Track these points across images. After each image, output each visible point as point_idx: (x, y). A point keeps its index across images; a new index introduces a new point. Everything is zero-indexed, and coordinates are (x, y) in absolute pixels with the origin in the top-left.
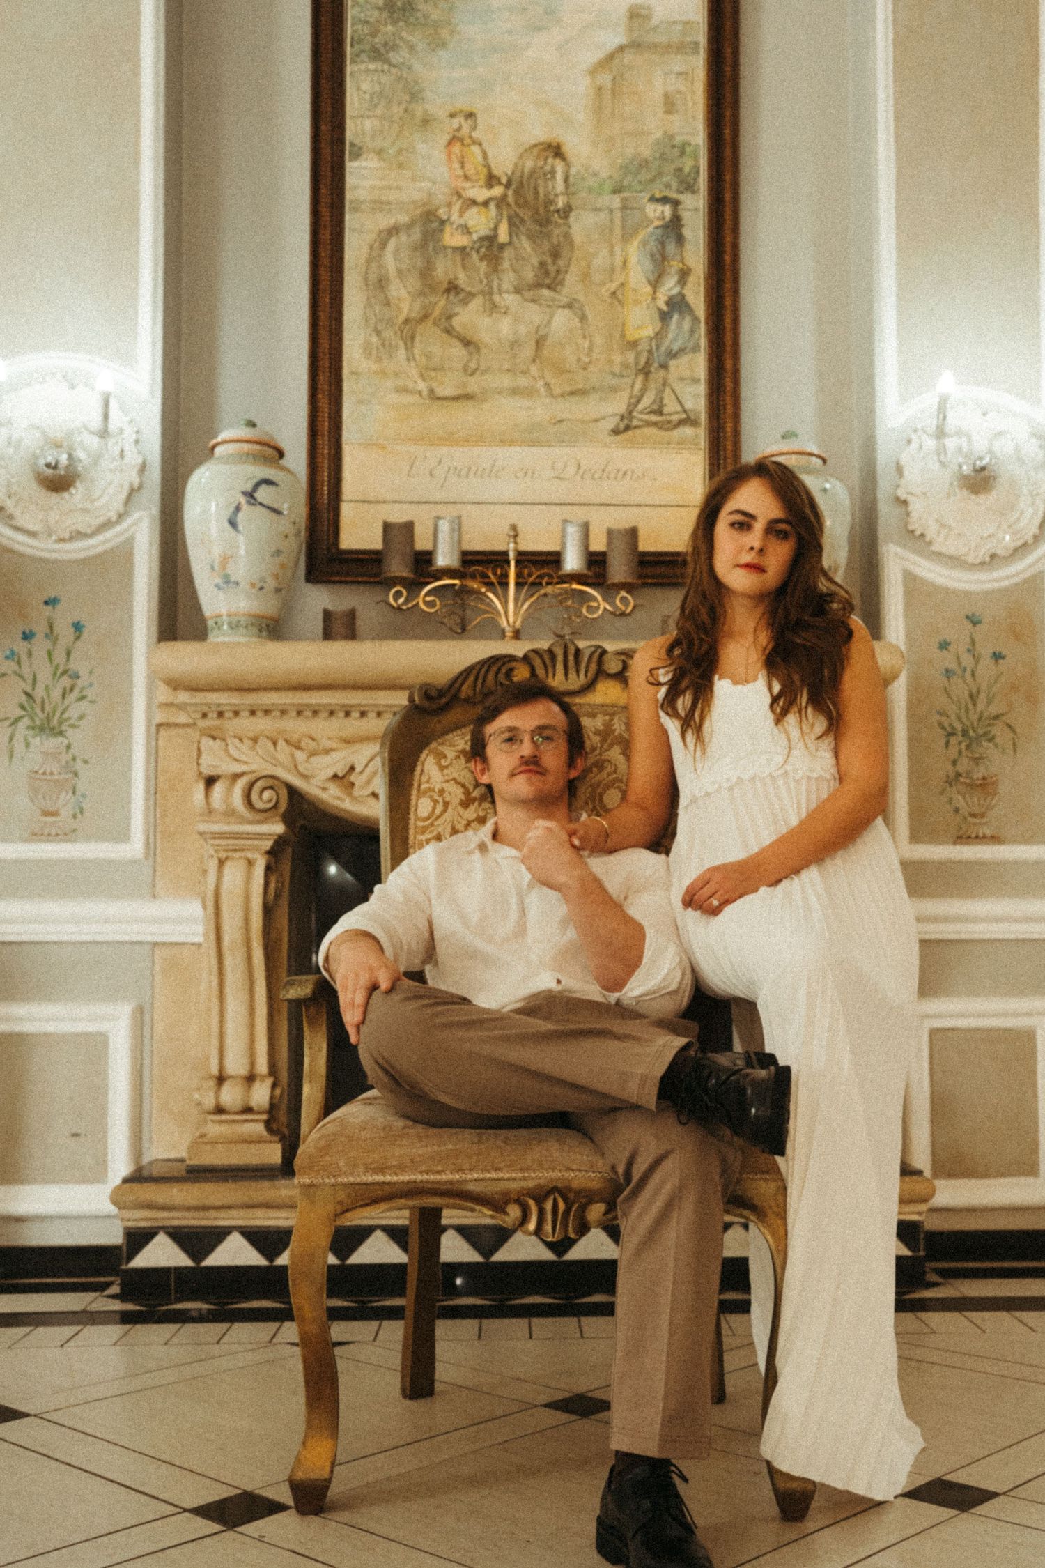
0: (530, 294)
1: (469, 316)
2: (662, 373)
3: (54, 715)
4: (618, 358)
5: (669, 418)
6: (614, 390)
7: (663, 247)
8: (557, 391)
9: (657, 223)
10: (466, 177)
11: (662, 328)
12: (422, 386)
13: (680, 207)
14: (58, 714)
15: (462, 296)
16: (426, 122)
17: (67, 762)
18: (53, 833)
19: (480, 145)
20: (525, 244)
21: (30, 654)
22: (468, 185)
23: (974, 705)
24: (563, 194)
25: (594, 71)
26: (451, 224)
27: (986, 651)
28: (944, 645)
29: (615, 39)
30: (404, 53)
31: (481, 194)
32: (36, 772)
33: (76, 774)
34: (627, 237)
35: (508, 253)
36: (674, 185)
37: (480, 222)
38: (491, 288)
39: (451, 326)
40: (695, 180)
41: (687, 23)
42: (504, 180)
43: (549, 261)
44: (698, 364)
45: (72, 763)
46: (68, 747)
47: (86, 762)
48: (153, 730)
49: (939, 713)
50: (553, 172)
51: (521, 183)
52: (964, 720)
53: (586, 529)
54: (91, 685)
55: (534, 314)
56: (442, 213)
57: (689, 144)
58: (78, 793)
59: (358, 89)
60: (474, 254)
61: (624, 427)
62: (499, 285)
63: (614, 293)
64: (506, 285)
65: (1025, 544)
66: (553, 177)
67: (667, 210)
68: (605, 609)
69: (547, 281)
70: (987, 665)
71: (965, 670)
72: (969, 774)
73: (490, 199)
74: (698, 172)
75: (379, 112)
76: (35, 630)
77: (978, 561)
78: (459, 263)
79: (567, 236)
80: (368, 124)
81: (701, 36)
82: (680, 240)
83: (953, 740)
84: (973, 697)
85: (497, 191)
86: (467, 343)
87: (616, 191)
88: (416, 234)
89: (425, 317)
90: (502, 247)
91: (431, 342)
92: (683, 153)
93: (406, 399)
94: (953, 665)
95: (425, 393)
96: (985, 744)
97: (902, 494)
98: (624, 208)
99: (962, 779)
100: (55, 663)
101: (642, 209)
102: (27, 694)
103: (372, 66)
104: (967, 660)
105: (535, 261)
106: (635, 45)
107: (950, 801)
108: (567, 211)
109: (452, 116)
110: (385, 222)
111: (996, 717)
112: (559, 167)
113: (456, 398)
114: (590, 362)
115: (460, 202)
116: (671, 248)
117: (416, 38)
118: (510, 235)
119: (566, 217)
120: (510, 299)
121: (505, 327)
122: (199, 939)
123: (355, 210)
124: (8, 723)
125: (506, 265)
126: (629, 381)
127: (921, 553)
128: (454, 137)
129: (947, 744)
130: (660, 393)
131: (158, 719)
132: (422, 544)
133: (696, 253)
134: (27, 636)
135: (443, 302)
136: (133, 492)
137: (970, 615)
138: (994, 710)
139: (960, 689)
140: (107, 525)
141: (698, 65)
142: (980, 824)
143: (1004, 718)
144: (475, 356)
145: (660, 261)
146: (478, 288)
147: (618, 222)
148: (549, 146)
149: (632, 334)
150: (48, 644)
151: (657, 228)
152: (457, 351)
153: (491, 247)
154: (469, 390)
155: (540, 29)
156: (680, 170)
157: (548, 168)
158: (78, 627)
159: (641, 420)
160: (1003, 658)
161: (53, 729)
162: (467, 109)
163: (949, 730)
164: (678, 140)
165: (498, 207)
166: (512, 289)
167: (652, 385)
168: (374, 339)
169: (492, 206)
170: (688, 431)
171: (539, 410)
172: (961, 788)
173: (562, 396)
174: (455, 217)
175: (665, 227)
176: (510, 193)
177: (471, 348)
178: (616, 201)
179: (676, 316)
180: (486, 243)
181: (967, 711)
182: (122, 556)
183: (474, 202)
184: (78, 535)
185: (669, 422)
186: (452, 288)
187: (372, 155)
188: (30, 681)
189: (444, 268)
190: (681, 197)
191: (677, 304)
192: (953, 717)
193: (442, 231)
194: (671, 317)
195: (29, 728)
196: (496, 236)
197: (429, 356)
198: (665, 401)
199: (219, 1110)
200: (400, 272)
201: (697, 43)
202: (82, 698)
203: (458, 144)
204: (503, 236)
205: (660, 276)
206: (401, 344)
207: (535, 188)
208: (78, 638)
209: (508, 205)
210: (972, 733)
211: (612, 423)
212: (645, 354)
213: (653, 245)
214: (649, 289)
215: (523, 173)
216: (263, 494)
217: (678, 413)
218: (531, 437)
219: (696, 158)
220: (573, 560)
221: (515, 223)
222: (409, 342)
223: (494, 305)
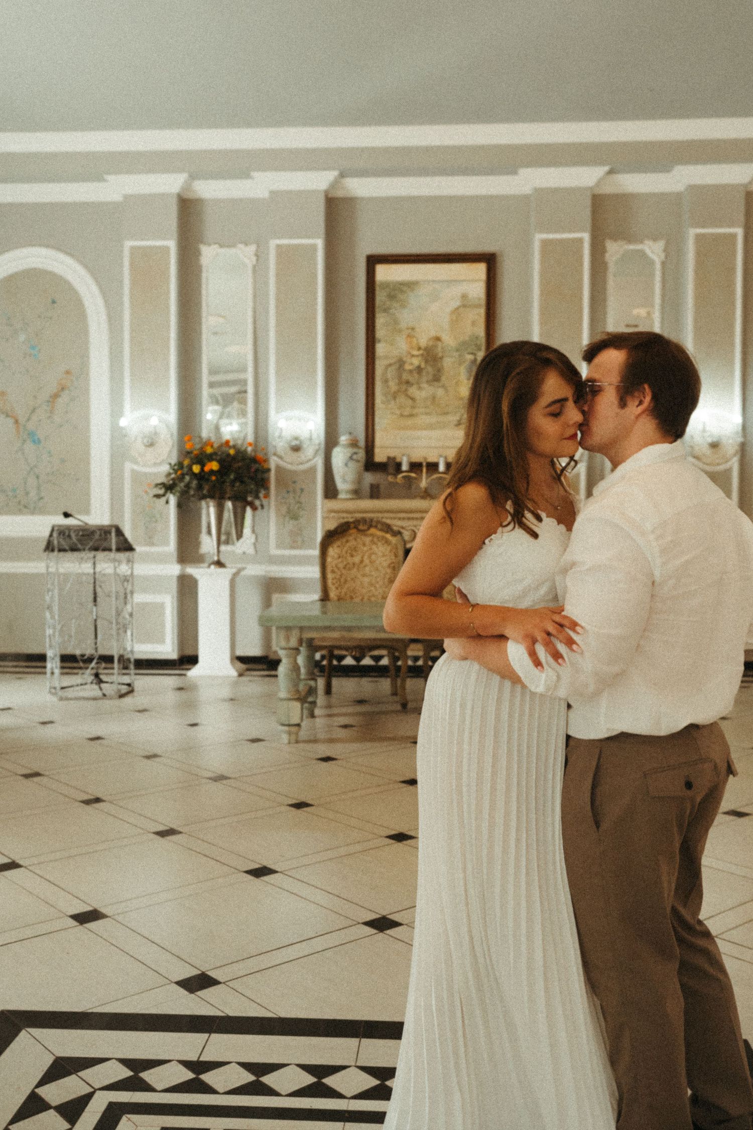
0: (431, 384)
1: (413, 391)
6: (456, 413)
7: (471, 367)
8: (439, 413)
9: (469, 361)
10: (412, 348)
12: (398, 412)
13: (477, 355)
14: (297, 514)
15: (411, 384)
16: (400, 331)
17: (299, 528)
18: (296, 547)
19: (416, 338)
20: (430, 368)
21: (289, 496)
22: (412, 350)
24: (440, 352)
25: (451, 314)
26: (407, 363)
29: (458, 303)
30: (393, 310)
31: (415, 353)
32: (291, 530)
33: (302, 531)
34: (460, 364)
35: (424, 371)
36: (475, 348)
37: (416, 362)
38: (419, 382)
39: (407, 394)
40: (481, 347)
41: (479, 298)
42: (423, 348)
43: (437, 373)
45: (301, 528)
46: (300, 523)
47: (305, 528)
48: (323, 519)
50: (438, 345)
51: (428, 349)
53: (446, 458)
54: (306, 506)
55: (432, 390)
56: (404, 359)
57: (479, 336)
58: (303, 536)
59: (380, 321)
60: (414, 372)
61: (459, 424)
62: (422, 381)
63: (456, 383)
66: (438, 347)
67: (472, 357)
69: (436, 379)
73: (419, 354)
74: (482, 345)
75: (386, 328)
76: (290, 491)
78: (409, 375)
79: (442, 365)
80: (382, 332)
81: (483, 301)
85: (421, 352)
86: (412, 399)
87: (457, 351)
88: (397, 365)
89: (400, 391)
90: (423, 369)
91: (402, 399)
92: (477, 339)
93: (394, 416)
95: (400, 414)
98: (460, 356)
100: (296, 500)
101: (465, 357)
102: (288, 508)
103: (383, 315)
105: (432, 373)
106: (464, 306)
108: (441, 358)
109: (408, 329)
110: (387, 362)
112: (440, 344)
113: (409, 416)
115: (410, 356)
116: (474, 368)
117: (397, 306)
118: (425, 366)
119: (442, 360)
120: (425, 385)
121: (424, 394)
123: (379, 359)
124: (283, 516)
125: (424, 375)
126: (460, 410)
128: (408, 336)
131: (325, 515)
132: (398, 460)
135: (405, 387)
136: (317, 451)
141: (482, 311)
144: (415, 403)
145: (470, 372)
146: (415, 382)
147: (457, 360)
148: (437, 338)
149: (461, 395)
150: (294, 494)
152: (410, 402)
153: (419, 369)
154: (413, 413)
155: (434, 301)
156: (477, 344)
157: (436, 344)
161: (296, 518)
162: (412, 327)
164: (476, 334)
166: (425, 382)
168: (384, 398)
169: (420, 357)
171: (433, 419)
173: (441, 414)
174: (408, 360)
175: (472, 362)
176: (425, 352)
177: (413, 401)
182: (313, 470)
183: (414, 356)
184: (301, 463)
186: (408, 382)
187: (384, 342)
188: (289, 505)
189: (405, 376)
190: (476, 352)
193: (405, 365)
195: (289, 518)
196: (420, 366)
197: (401, 403)
200: (392, 378)
201: (482, 304)
202: (303, 509)
203: (410, 338)
204: (423, 366)
205: (470, 377)
206: (393, 400)
207: (433, 350)
208: (302, 493)
209: (425, 356)
211: (455, 423)
213: (468, 367)
214: (467, 381)
215: (429, 346)
216: (355, 457)
218: (431, 427)
219: (481, 340)
220: (442, 468)
221: (426, 362)
222: (395, 398)
223: (420, 387)
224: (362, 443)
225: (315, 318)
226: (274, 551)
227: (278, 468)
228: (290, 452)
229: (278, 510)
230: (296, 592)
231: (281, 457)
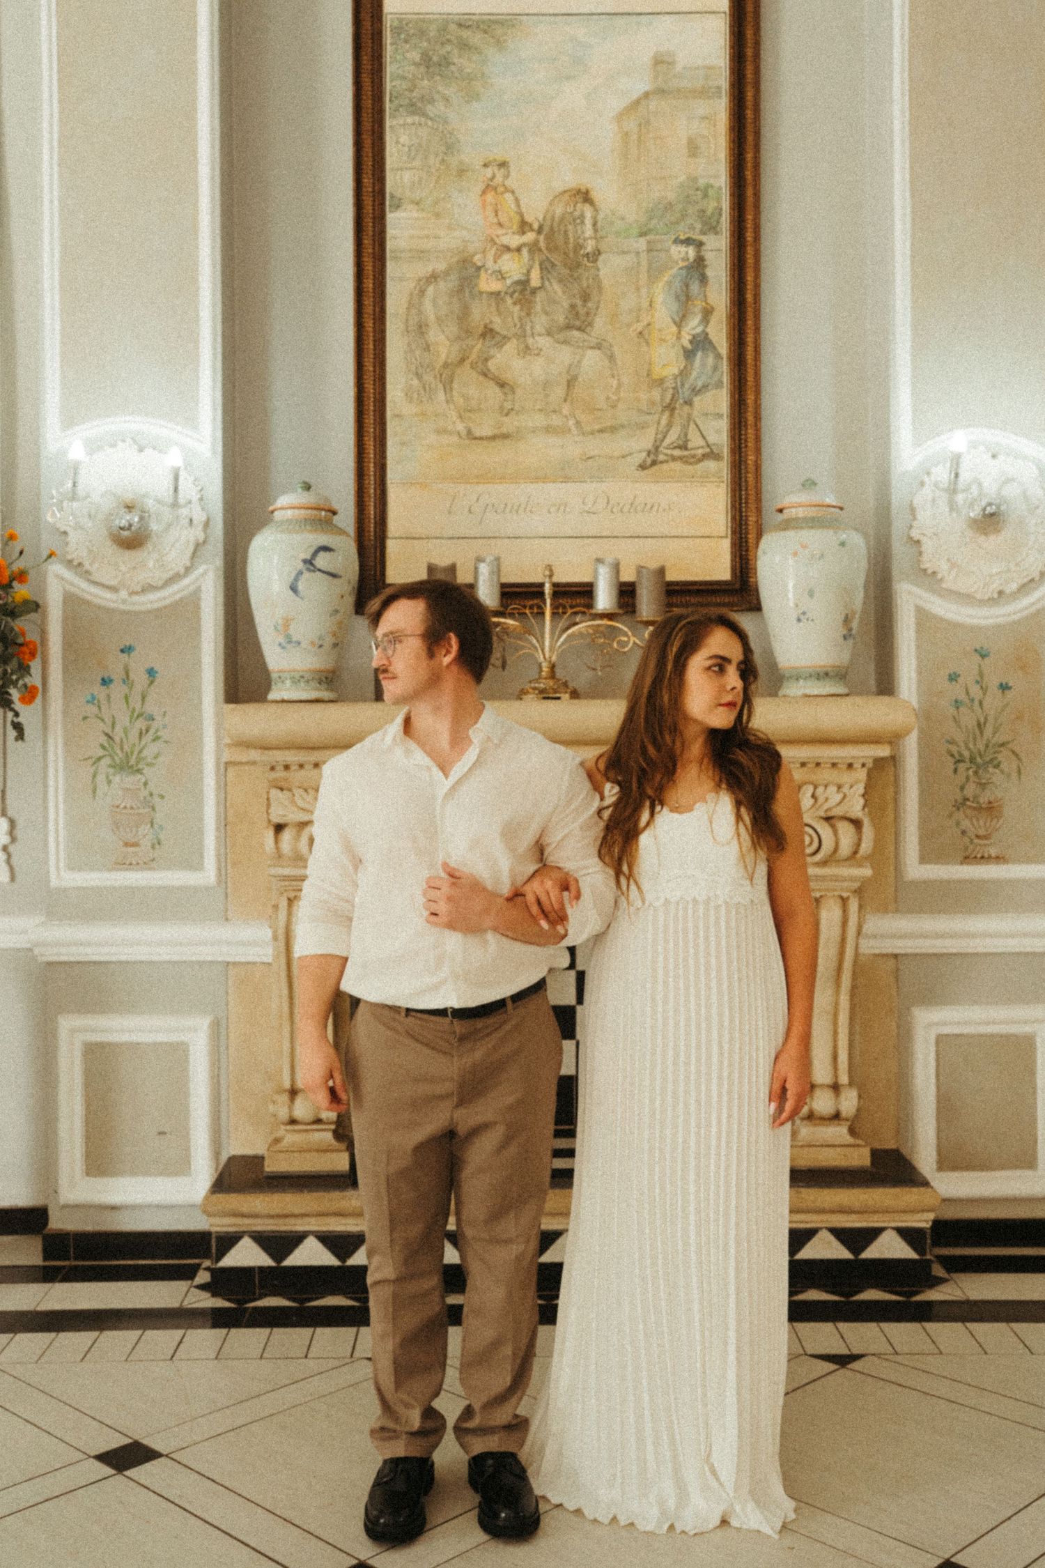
0: (561, 336)
1: (506, 359)
2: (686, 408)
3: (132, 753)
4: (643, 396)
5: (693, 452)
6: (642, 427)
7: (687, 286)
8: (589, 429)
9: (681, 264)
10: (500, 225)
11: (685, 367)
12: (460, 427)
13: (704, 248)
14: (136, 753)
15: (498, 339)
16: (461, 172)
17: (145, 798)
18: (134, 862)
19: (513, 192)
20: (557, 288)
21: (109, 696)
22: (500, 232)
23: (982, 733)
24: (591, 238)
25: (620, 117)
26: (486, 271)
27: (993, 681)
28: (953, 678)
29: (640, 85)
30: (440, 105)
31: (515, 241)
32: (118, 807)
33: (153, 809)
35: (540, 297)
36: (698, 226)
37: (513, 267)
38: (525, 331)
39: (489, 370)
40: (718, 222)
41: (710, 68)
42: (536, 226)
43: (579, 303)
44: (721, 400)
45: (149, 798)
46: (145, 784)
47: (162, 797)
48: (222, 767)
49: (948, 742)
50: (582, 216)
51: (552, 228)
52: (971, 746)
53: (616, 568)
54: (165, 727)
55: (565, 355)
56: (478, 259)
57: (712, 186)
58: (156, 826)
59: (397, 142)
60: (509, 301)
61: (651, 463)
62: (532, 328)
63: (640, 333)
64: (538, 328)
65: (1032, 580)
66: (583, 222)
67: (691, 252)
68: (634, 643)
69: (578, 323)
70: (994, 694)
71: (973, 700)
72: (976, 797)
73: (524, 245)
74: (720, 215)
75: (417, 163)
76: (112, 677)
77: (986, 598)
78: (493, 309)
79: (596, 278)
80: (407, 176)
81: (723, 80)
82: (703, 279)
83: (962, 767)
84: (980, 726)
85: (530, 237)
86: (502, 385)
87: (642, 234)
88: (452, 282)
89: (463, 360)
90: (534, 291)
91: (469, 385)
92: (705, 196)
93: (445, 439)
94: (962, 697)
95: (464, 433)
96: (991, 770)
97: (915, 534)
98: (649, 250)
99: (968, 803)
100: (131, 707)
101: (668, 251)
102: (107, 734)
103: (409, 120)
104: (975, 691)
105: (566, 305)
106: (660, 92)
107: (958, 824)
108: (598, 253)
109: (485, 165)
110: (424, 269)
111: (1003, 745)
112: (588, 212)
113: (493, 438)
114: (618, 400)
115: (494, 249)
116: (695, 287)
117: (450, 91)
118: (542, 278)
119: (595, 261)
120: (543, 342)
121: (538, 367)
122: (270, 961)
123: (396, 258)
124: (90, 761)
125: (538, 307)
126: (657, 416)
127: (933, 591)
128: (488, 186)
129: (955, 771)
130: (685, 429)
131: (226, 757)
132: (464, 576)
133: (719, 293)
134: (105, 682)
135: (479, 346)
136: (198, 546)
137: (978, 648)
138: (1000, 738)
139: (968, 720)
140: (175, 578)
141: (721, 109)
142: (985, 845)
143: (1009, 746)
144: (510, 397)
145: (685, 299)
146: (514, 330)
147: (644, 263)
148: (579, 191)
149: (658, 372)
150: (125, 689)
151: (681, 268)
152: (493, 392)
153: (524, 292)
154: (504, 430)
155: (568, 78)
156: (704, 211)
157: (577, 213)
158: (151, 672)
159: (666, 455)
160: (1010, 688)
161: (131, 767)
162: (500, 158)
163: (957, 757)
164: (702, 182)
165: (530, 251)
166: (543, 331)
167: (678, 421)
168: (416, 382)
169: (525, 251)
170: (711, 465)
171: (573, 447)
172: (969, 812)
173: (592, 433)
174: (490, 264)
175: (689, 268)
176: (542, 238)
177: (507, 390)
178: (642, 244)
179: (699, 354)
180: (519, 288)
181: (975, 739)
182: (189, 607)
183: (507, 249)
184: (148, 588)
185: (694, 456)
186: (488, 332)
187: (411, 207)
188: (109, 723)
189: (480, 313)
190: (704, 238)
191: (701, 343)
192: (962, 745)
193: (478, 277)
194: (695, 355)
195: (110, 766)
196: (528, 281)
197: (466, 398)
198: (689, 437)
199: (293, 1121)
200: (438, 318)
201: (719, 88)
202: (156, 739)
203: (493, 193)
204: (535, 281)
205: (684, 316)
206: (440, 386)
207: (566, 232)
208: (152, 682)
209: (540, 250)
210: (979, 760)
212: (671, 391)
213: (677, 284)
214: (674, 329)
215: (553, 218)
217: (702, 447)
218: (563, 472)
219: (718, 200)
220: (604, 599)
221: (547, 268)
222: (448, 385)
223: (527, 347)
224: (346, 518)
225: (190, 115)
226: (64, 877)
227: (71, 600)
228: (110, 549)
229: (69, 742)
230: (130, 1007)
231: (76, 566)
